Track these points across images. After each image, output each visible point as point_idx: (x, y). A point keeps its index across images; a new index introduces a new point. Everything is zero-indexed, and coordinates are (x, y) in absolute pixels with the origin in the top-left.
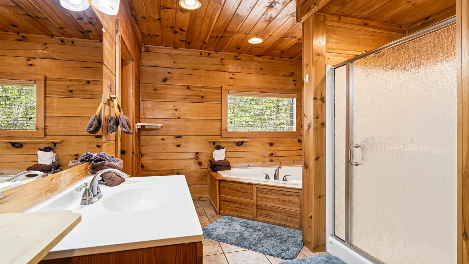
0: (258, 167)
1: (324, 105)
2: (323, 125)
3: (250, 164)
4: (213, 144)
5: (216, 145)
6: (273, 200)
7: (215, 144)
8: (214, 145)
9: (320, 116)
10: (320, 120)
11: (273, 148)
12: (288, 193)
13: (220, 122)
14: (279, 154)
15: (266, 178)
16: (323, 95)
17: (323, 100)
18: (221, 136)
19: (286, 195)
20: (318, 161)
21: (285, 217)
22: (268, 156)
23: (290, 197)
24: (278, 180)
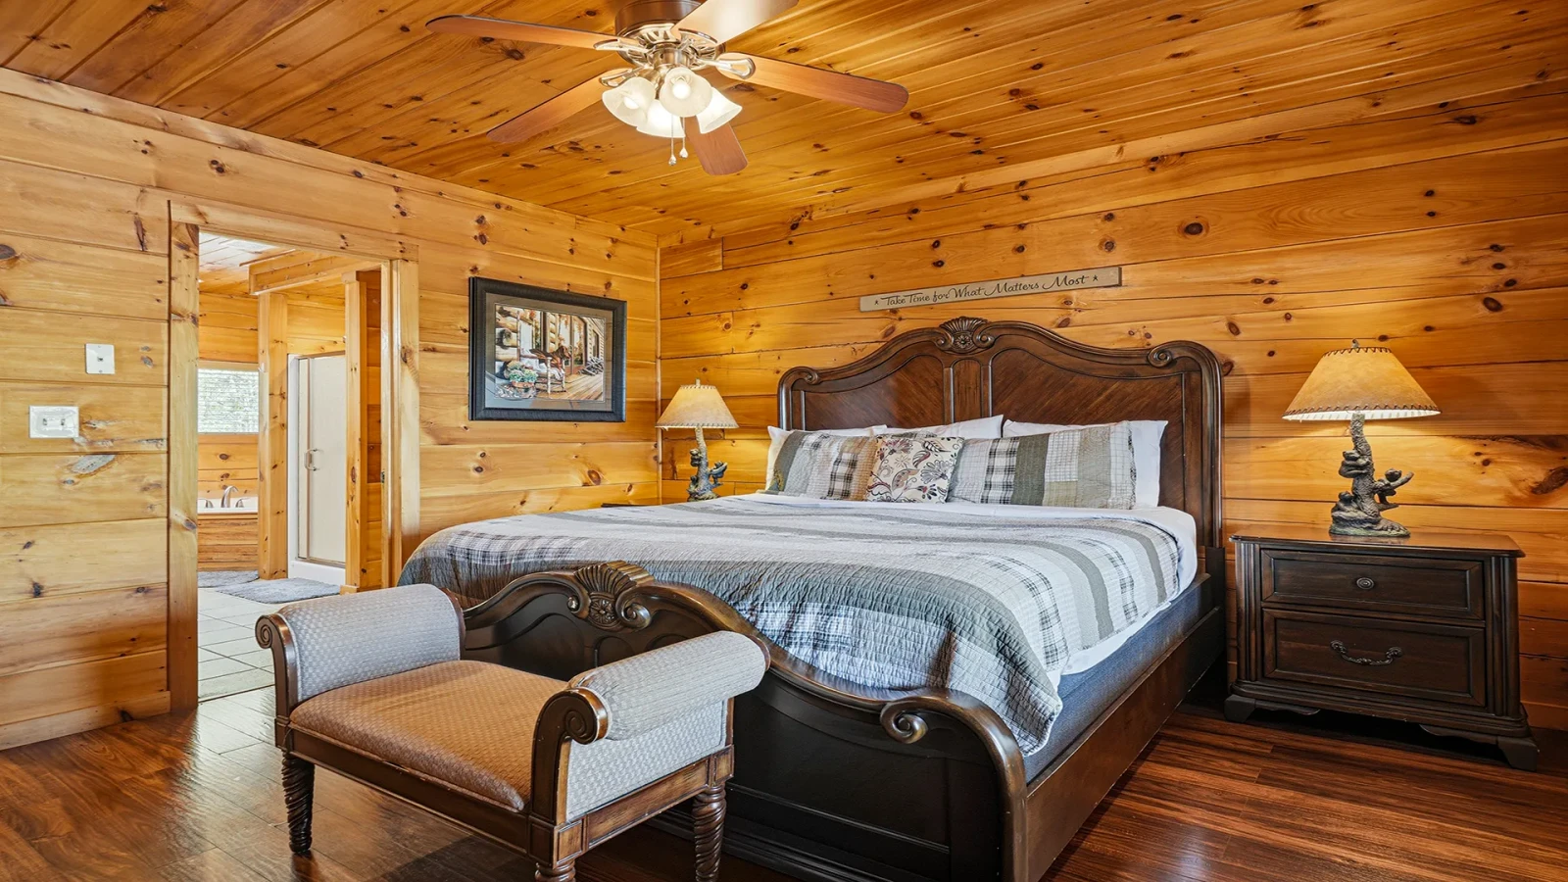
1: (285, 402)
2: (284, 426)
6: (218, 535)
9: (278, 415)
10: (278, 420)
11: (228, 464)
12: (243, 522)
14: (242, 474)
15: (207, 506)
16: (284, 390)
17: (283, 396)
19: (239, 525)
20: (276, 469)
21: (237, 556)
22: (218, 478)
23: (246, 527)
24: (229, 506)
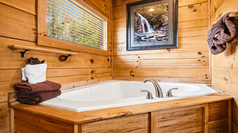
0: (82, 86)
3: (76, 84)
4: (20, 54)
5: (27, 56)
7: (25, 55)
8: (23, 56)
11: (94, 65)
13: (34, 20)
14: (97, 71)
18: (36, 42)
